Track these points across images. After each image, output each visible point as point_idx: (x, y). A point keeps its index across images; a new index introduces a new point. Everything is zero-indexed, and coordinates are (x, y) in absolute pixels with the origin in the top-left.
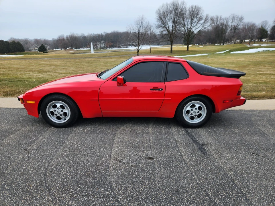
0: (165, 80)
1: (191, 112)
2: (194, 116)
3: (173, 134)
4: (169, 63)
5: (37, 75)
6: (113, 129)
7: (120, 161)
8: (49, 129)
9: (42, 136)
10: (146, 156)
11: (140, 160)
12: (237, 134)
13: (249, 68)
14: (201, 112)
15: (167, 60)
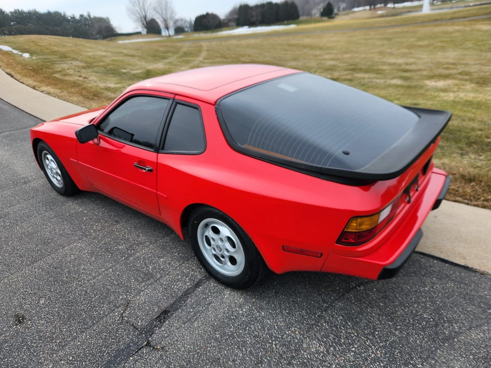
0: (161, 148)
3: (157, 280)
4: (177, 103)
14: (232, 252)
15: (172, 96)
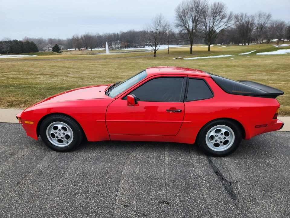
0: (185, 100)
1: (216, 138)
2: (219, 143)
3: (193, 165)
5: (47, 80)
6: (123, 155)
7: (127, 206)
8: (49, 154)
9: (40, 163)
10: (160, 199)
11: (152, 205)
12: (272, 167)
13: (278, 72)
14: (227, 138)
15: (187, 76)
